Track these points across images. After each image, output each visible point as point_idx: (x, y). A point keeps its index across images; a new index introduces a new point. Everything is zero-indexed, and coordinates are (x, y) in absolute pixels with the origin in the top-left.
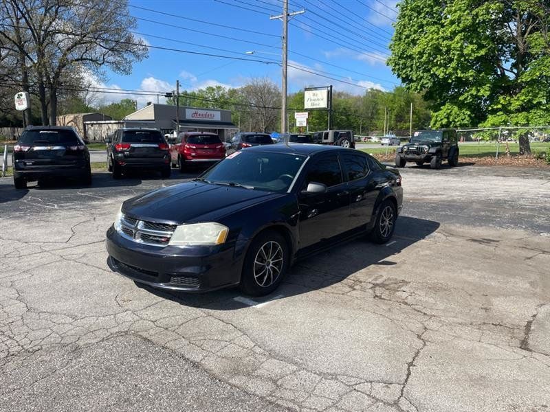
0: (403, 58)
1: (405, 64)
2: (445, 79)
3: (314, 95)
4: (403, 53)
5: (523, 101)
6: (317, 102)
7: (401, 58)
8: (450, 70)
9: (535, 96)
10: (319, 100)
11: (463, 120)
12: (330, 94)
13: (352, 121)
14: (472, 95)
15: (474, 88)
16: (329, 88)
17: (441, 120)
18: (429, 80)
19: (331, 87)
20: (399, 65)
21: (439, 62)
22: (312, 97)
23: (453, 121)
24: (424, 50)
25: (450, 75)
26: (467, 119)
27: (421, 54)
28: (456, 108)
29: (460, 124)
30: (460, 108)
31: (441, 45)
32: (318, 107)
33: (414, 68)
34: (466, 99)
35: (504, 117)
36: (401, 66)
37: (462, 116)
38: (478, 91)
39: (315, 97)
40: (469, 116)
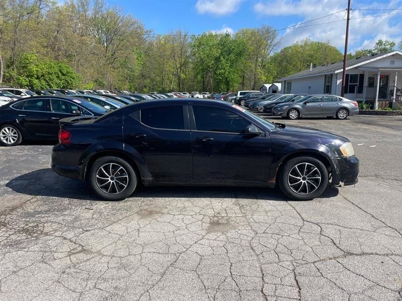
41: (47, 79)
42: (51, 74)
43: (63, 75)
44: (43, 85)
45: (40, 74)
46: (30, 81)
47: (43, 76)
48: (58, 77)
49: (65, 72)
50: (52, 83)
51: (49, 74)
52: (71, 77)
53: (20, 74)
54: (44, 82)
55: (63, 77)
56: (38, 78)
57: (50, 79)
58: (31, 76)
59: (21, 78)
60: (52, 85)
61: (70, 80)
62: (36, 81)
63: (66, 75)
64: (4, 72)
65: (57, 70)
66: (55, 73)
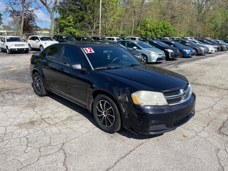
41: (155, 32)
42: (158, 29)
43: (165, 29)
44: (152, 35)
45: (152, 29)
46: (146, 33)
47: (153, 30)
48: (162, 30)
49: (166, 27)
50: (158, 34)
51: (157, 28)
52: (169, 30)
53: (141, 29)
54: (153, 33)
55: (164, 30)
56: (151, 31)
57: (157, 32)
58: (147, 30)
59: (142, 32)
60: (158, 35)
61: (168, 32)
62: (149, 33)
63: (166, 29)
64: (134, 28)
65: (161, 26)
66: (160, 28)
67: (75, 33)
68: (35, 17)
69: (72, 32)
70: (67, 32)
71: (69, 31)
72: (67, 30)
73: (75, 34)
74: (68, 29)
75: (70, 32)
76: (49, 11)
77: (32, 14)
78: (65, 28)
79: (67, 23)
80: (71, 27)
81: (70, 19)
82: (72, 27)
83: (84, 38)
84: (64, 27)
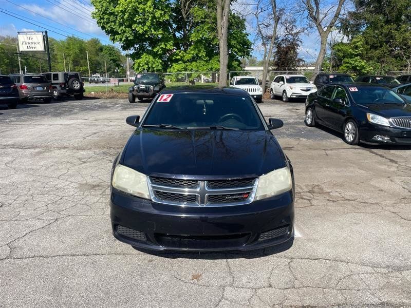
0: (106, 14)
1: (108, 19)
2: (143, 35)
3: (28, 38)
4: (106, 10)
5: (193, 54)
6: (33, 45)
7: (104, 13)
8: (146, 28)
9: (199, 51)
10: (35, 43)
11: (158, 66)
12: (46, 38)
13: (31, 63)
14: (162, 48)
15: (163, 43)
16: (44, 34)
17: (143, 66)
18: (131, 34)
19: (46, 32)
20: (104, 19)
21: (138, 21)
22: (27, 41)
23: (152, 67)
24: (126, 9)
25: (146, 31)
26: (160, 65)
27: (123, 12)
28: (151, 57)
29: (157, 69)
30: (154, 58)
31: (138, 8)
32: (34, 50)
33: (117, 24)
34: (158, 51)
35: (184, 65)
36: (105, 20)
37: (157, 64)
38: (166, 46)
39: (30, 41)
40: (161, 63)
67: (364, 68)
68: (300, 43)
69: (358, 66)
70: (348, 66)
71: (351, 64)
72: (348, 63)
73: (363, 71)
74: (350, 61)
75: (353, 67)
76: (321, 32)
77: (296, 38)
78: (346, 60)
79: (350, 50)
80: (356, 58)
81: (358, 42)
82: (358, 57)
83: (375, 77)
84: (344, 57)
